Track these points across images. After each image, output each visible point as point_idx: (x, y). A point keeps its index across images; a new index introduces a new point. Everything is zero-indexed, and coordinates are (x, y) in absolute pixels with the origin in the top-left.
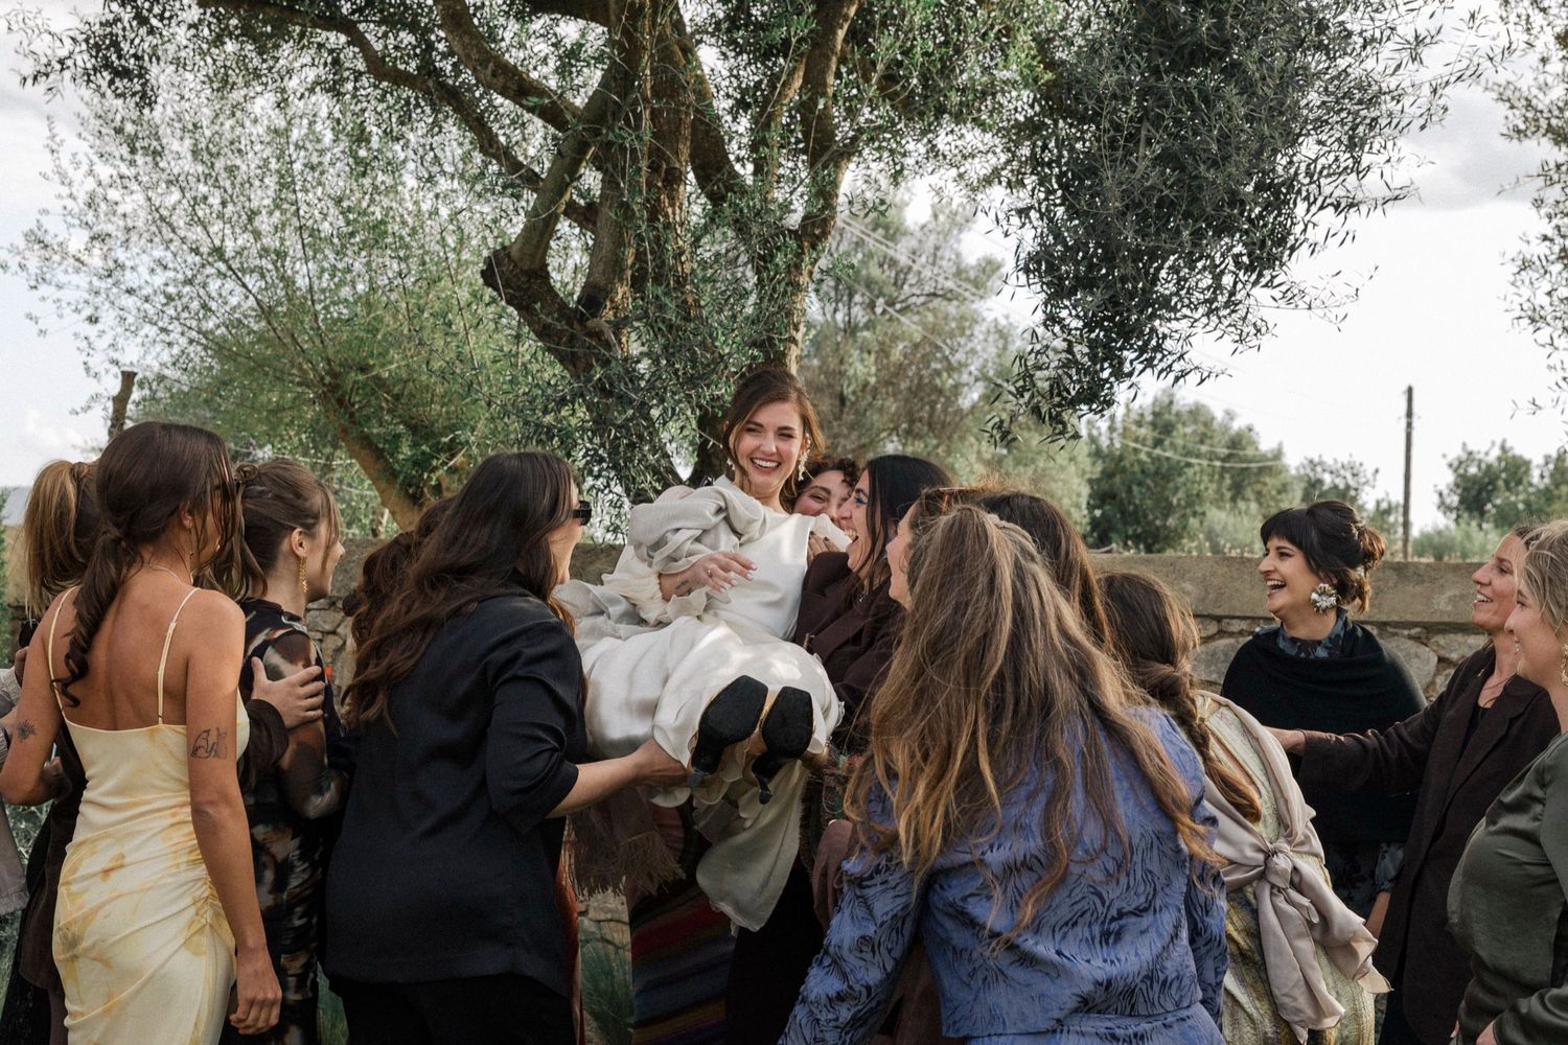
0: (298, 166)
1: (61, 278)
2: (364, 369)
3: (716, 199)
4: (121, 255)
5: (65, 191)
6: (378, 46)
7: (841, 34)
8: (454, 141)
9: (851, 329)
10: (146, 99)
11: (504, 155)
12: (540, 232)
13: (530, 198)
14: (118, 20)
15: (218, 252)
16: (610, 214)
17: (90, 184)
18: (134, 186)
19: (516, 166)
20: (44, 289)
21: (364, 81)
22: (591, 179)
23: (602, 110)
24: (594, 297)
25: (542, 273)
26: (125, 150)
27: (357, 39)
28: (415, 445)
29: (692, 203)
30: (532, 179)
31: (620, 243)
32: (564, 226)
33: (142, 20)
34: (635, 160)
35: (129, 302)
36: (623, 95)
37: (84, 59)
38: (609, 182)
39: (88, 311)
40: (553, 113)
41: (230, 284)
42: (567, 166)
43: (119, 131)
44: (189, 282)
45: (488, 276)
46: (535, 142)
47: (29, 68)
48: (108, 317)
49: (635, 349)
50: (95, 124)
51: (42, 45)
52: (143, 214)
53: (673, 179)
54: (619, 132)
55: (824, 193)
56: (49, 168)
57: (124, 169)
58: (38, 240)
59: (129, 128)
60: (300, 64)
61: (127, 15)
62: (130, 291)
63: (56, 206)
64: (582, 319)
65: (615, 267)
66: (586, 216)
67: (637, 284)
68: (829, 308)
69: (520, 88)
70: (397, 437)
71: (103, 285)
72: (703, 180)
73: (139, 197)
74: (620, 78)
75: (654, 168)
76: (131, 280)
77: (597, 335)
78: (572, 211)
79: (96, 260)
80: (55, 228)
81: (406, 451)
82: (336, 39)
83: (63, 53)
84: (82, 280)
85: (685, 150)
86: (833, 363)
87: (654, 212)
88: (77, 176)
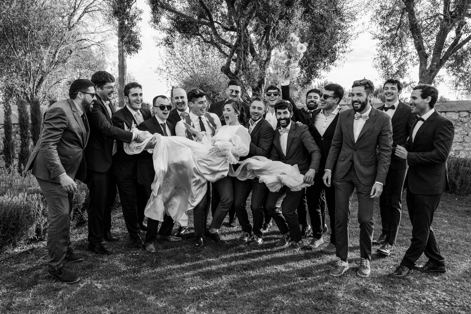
0: (194, 55)
1: (163, 74)
2: (205, 84)
3: (253, 57)
4: (171, 70)
5: (162, 61)
6: (205, 38)
7: (271, 31)
8: (216, 51)
9: (277, 74)
10: (173, 48)
11: (223, 52)
12: (229, 63)
13: (227, 58)
14: (168, 36)
15: (184, 69)
16: (238, 60)
17: (166, 60)
18: (172, 60)
19: (225, 54)
20: (161, 75)
21: (203, 43)
22: (235, 55)
23: (236, 45)
24: (237, 72)
25: (229, 69)
26: (170, 55)
27: (202, 37)
28: (213, 95)
29: (250, 57)
30: (227, 56)
31: (240, 64)
32: (232, 62)
33: (172, 36)
34: (241, 52)
35: (172, 76)
36: (239, 43)
37: (164, 42)
38: (238, 56)
39: (167, 78)
40: (230, 46)
41: (186, 73)
42: (232, 54)
43: (169, 52)
44: (180, 73)
45: (222, 70)
46: (227, 50)
47: (157, 44)
48: (170, 79)
49: (243, 79)
50: (166, 51)
51: (159, 41)
52: (173, 64)
53: (247, 54)
54: (239, 48)
55: (269, 54)
56: (160, 58)
57: (170, 58)
58: (158, 68)
59: (171, 52)
60: (194, 41)
61: (170, 36)
62: (172, 75)
63: (161, 64)
64: (235, 75)
65: (239, 67)
66: (235, 60)
67: (243, 70)
68: (274, 71)
69: (224, 42)
70: (211, 94)
71: (168, 74)
72: (252, 54)
73: (173, 61)
74: (239, 41)
75: (244, 53)
76: (172, 73)
77: (237, 77)
78: (233, 60)
79: (167, 71)
80: (161, 67)
81: (212, 96)
82: (199, 37)
83: (161, 42)
84: (166, 74)
85: (249, 50)
86: (275, 79)
87: (244, 59)
88: (164, 59)
